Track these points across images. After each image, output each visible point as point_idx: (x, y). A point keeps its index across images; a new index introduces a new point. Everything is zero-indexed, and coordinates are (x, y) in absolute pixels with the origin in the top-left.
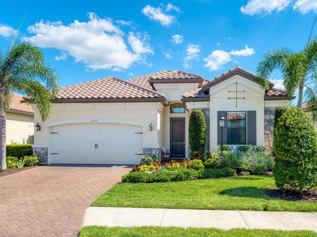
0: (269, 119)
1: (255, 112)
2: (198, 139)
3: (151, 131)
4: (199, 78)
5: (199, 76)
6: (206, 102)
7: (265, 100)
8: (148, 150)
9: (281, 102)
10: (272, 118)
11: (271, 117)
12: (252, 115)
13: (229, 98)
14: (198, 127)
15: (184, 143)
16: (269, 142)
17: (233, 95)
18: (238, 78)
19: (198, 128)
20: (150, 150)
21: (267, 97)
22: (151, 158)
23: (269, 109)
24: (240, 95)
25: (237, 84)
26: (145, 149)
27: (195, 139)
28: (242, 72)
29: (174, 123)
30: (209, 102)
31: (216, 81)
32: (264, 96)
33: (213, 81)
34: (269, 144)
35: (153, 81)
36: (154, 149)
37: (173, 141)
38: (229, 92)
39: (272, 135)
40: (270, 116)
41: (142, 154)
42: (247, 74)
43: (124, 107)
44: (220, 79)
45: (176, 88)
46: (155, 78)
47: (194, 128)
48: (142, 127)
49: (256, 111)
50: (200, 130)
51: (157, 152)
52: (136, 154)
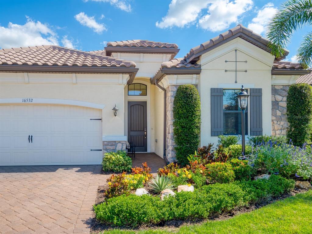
0: (274, 100)
1: (260, 91)
3: (115, 115)
4: (174, 47)
5: (173, 45)
6: (195, 76)
7: (272, 74)
8: (110, 144)
9: (291, 78)
10: (278, 99)
11: (276, 98)
12: (257, 94)
13: (226, 71)
14: (190, 109)
15: (145, 133)
16: (274, 131)
17: (231, 66)
18: (239, 43)
19: (191, 112)
20: (114, 144)
21: (275, 71)
22: (121, 157)
23: (274, 87)
24: (241, 66)
25: (236, 51)
26: (105, 143)
27: (186, 128)
28: (247, 34)
29: (132, 107)
30: (198, 75)
31: (212, 44)
32: (271, 68)
33: (207, 45)
34: (275, 134)
35: (110, 49)
36: (120, 142)
37: (131, 131)
38: (226, 61)
39: (278, 122)
40: (276, 96)
41: (101, 150)
42: (252, 37)
43: (74, 81)
44: (217, 42)
45: (142, 60)
46: (115, 45)
47: (185, 111)
48: (101, 110)
49: (261, 89)
50: (193, 114)
51: (123, 146)
52: (91, 150)
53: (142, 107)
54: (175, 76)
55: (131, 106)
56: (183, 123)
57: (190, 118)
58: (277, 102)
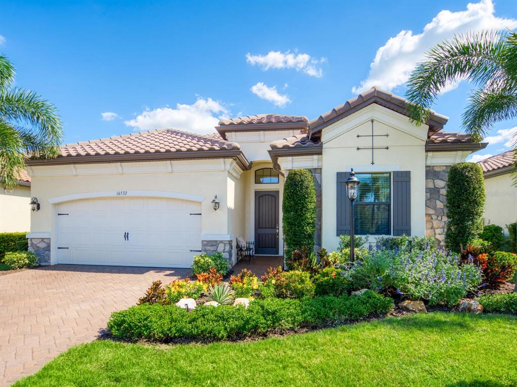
0: (433, 187)
1: (408, 174)
2: (300, 225)
3: (215, 209)
4: (302, 121)
5: (301, 118)
6: (316, 157)
7: (427, 151)
8: (209, 245)
9: (456, 154)
10: (437, 185)
11: (436, 184)
12: (403, 179)
13: (358, 149)
14: (300, 200)
15: (277, 231)
16: (432, 230)
17: (367, 142)
18: (376, 111)
19: (300, 204)
20: (214, 244)
21: (431, 147)
23: (433, 169)
24: (378, 142)
25: (372, 121)
26: (205, 242)
27: (295, 225)
28: (384, 98)
29: (261, 198)
30: (320, 156)
31: (335, 115)
32: (424, 143)
33: (329, 116)
34: (433, 233)
35: (224, 128)
36: (221, 242)
37: (259, 228)
38: (358, 136)
39: (438, 217)
40: (435, 181)
41: (201, 251)
42: (392, 101)
43: (170, 169)
44: (342, 112)
45: (262, 140)
46: (228, 123)
47: (292, 203)
48: (201, 203)
49: (409, 172)
50: (304, 207)
51: (226, 247)
52: (191, 251)
53: (273, 198)
54: (290, 158)
55: (259, 197)
56: (291, 219)
57: (300, 212)
58: (438, 190)
